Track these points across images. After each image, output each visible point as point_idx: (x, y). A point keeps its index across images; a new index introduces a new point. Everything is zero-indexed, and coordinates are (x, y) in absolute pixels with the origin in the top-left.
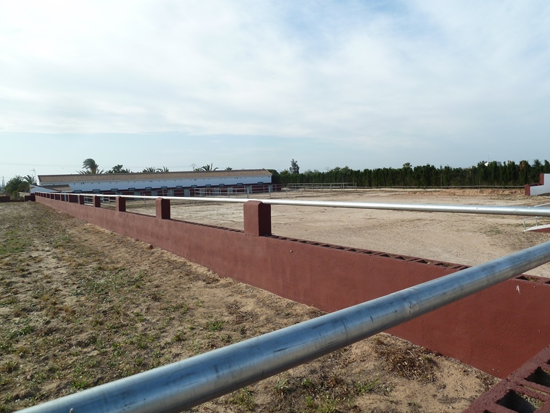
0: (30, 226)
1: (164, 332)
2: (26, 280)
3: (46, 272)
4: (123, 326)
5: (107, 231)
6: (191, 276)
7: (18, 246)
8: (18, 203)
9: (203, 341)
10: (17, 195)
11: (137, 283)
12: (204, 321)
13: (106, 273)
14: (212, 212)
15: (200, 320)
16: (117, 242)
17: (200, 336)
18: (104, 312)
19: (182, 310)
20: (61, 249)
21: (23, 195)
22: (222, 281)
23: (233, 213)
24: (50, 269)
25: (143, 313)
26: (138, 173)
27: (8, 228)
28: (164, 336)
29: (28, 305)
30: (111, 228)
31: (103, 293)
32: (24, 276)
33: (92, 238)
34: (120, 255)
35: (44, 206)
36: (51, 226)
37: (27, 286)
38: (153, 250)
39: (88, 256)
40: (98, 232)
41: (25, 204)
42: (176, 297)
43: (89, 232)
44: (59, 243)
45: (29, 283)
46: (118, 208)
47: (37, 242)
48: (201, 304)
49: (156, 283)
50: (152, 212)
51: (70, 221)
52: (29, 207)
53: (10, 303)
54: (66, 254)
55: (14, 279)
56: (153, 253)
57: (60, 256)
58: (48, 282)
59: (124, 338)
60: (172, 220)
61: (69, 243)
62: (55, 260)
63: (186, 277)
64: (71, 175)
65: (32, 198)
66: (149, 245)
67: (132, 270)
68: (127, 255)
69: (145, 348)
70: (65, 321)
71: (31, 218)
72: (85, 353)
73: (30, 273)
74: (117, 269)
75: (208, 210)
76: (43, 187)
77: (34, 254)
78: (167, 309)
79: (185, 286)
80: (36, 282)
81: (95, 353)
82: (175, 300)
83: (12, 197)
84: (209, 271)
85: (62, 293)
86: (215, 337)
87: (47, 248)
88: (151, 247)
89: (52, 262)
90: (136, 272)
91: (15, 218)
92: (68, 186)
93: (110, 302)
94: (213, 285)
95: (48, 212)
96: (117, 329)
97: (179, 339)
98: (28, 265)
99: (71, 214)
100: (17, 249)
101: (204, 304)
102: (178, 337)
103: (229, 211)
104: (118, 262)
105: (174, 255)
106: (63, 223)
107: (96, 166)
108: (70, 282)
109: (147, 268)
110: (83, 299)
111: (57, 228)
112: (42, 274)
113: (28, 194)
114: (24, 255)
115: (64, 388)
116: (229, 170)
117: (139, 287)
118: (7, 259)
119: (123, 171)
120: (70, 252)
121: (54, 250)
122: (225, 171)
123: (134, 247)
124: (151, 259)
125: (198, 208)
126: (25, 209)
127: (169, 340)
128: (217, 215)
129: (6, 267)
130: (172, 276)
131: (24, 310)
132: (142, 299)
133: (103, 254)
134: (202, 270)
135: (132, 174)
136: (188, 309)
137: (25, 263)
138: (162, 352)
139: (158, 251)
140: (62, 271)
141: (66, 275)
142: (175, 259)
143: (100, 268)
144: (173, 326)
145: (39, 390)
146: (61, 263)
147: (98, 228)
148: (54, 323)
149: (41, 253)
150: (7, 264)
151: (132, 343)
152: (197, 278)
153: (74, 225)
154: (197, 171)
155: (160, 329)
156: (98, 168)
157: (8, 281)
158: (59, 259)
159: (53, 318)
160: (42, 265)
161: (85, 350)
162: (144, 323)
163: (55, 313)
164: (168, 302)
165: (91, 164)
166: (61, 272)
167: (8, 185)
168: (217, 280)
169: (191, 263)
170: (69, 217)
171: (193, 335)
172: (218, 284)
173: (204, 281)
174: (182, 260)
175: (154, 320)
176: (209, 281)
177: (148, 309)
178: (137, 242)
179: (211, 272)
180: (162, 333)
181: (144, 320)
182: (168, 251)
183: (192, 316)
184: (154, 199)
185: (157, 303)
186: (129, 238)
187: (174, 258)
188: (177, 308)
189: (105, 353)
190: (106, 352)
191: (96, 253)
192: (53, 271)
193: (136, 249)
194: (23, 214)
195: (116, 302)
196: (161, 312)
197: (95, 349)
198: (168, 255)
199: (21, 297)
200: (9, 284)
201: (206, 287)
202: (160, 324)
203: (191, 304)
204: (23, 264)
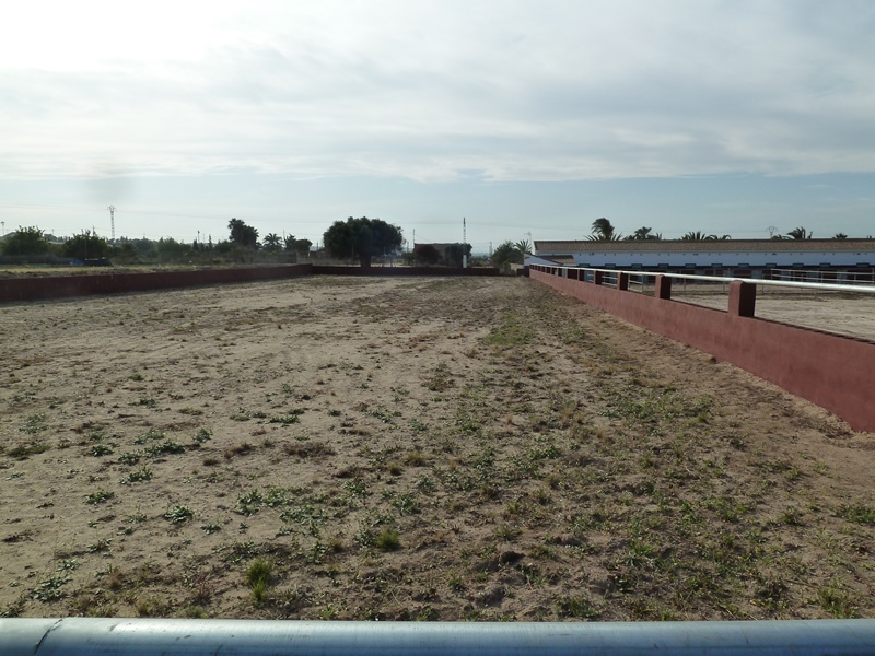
0: (530, 311)
1: (761, 503)
2: (538, 383)
3: (562, 377)
4: (689, 477)
5: (637, 328)
6: (795, 419)
7: (519, 336)
8: (509, 278)
9: (840, 536)
10: (508, 267)
11: (701, 413)
12: (836, 502)
13: (646, 391)
14: (805, 313)
15: (826, 498)
16: (654, 346)
17: (834, 526)
18: (655, 449)
19: (788, 474)
20: (576, 346)
21: (514, 267)
22: (859, 437)
23: (848, 318)
24: (564, 373)
25: (718, 463)
26: (674, 241)
27: (503, 310)
28: (762, 510)
29: (545, 418)
30: (643, 324)
31: (649, 420)
32: (533, 378)
33: (616, 337)
34: (662, 366)
35: (542, 284)
36: (555, 312)
37: (540, 392)
38: (718, 365)
39: (615, 361)
40: (624, 328)
41: (518, 280)
42: (774, 449)
43: (609, 326)
44: (571, 338)
45: (542, 388)
46: (658, 294)
47: (541, 333)
48: (823, 471)
49: (730, 419)
50: (722, 303)
51: (580, 308)
52: (522, 284)
53: (524, 412)
54: (582, 355)
55: (522, 380)
56: (718, 370)
57: (575, 356)
58: (566, 391)
59: (697, 497)
60: (757, 318)
61: (583, 339)
62: (569, 361)
63: (785, 419)
64: (576, 242)
65: (525, 272)
66: (710, 356)
67: (687, 392)
68: (674, 368)
69: (734, 521)
70: (600, 450)
71: (529, 299)
72: (639, 504)
73: (541, 375)
74: (661, 387)
75: (796, 309)
76: (541, 257)
77: (542, 350)
78: (760, 466)
79: (785, 434)
80: (550, 387)
81: (654, 508)
82: (772, 453)
83: (502, 270)
84: (830, 414)
85: (587, 409)
86: (864, 534)
87: (556, 344)
88: (714, 360)
89: (567, 365)
90: (696, 395)
91: (508, 298)
92: (571, 257)
93: (661, 435)
94: (842, 442)
95: (548, 294)
96: (683, 480)
97: (792, 521)
98: (536, 363)
99: (580, 298)
100: (519, 340)
101: (830, 471)
102: (790, 517)
103: (839, 314)
104: (662, 377)
105: (757, 379)
106: (571, 310)
107: (611, 229)
108: (596, 396)
109: (712, 393)
110: (619, 423)
111: (564, 317)
112: (556, 378)
113: (521, 267)
114: (529, 350)
115: (621, 547)
116: (841, 238)
117: (704, 421)
118: (509, 352)
119: (651, 237)
120: (588, 353)
121: (565, 346)
122: (833, 240)
123: (683, 356)
124: (715, 378)
125: (779, 303)
126: (518, 286)
127: (773, 518)
128: (816, 317)
129: (510, 362)
130: (758, 414)
131: (543, 423)
132: (714, 442)
133: (634, 361)
134: (814, 411)
135: (666, 241)
136: (800, 474)
137: (533, 360)
138: (764, 535)
139: (727, 367)
140: (582, 377)
141: (588, 384)
142: (760, 384)
143: (636, 382)
144: (776, 497)
145: (586, 540)
146: (578, 367)
147: (622, 321)
148: (585, 450)
149: (550, 349)
150: (510, 359)
151: (710, 508)
152: (806, 423)
153: (586, 315)
154: (777, 239)
155: (754, 497)
156: (614, 232)
157: (517, 381)
158: (576, 361)
159: (582, 443)
160: (553, 365)
161: (638, 500)
162: (724, 480)
163: (585, 437)
164: (759, 454)
165: (604, 225)
166: (581, 379)
167: (496, 253)
168: (847, 433)
169: (793, 397)
170: (577, 301)
171: (818, 521)
172: (851, 441)
173: (821, 430)
174: (774, 388)
175: (741, 480)
176: (832, 434)
177: (727, 459)
178: (688, 350)
179: (833, 418)
180: (758, 503)
181: (724, 476)
182: (746, 370)
183: (809, 487)
184: (727, 283)
185: (740, 453)
186: (674, 342)
187: (757, 382)
188: (779, 468)
189: (669, 513)
190: (671, 511)
191: (626, 359)
192: (569, 376)
193: (688, 360)
194: (518, 293)
195: (671, 438)
196: (752, 469)
197: (653, 503)
198: (745, 377)
199: (535, 405)
200: (518, 386)
201: (829, 442)
202: (752, 489)
203: (805, 466)
204: (530, 361)
